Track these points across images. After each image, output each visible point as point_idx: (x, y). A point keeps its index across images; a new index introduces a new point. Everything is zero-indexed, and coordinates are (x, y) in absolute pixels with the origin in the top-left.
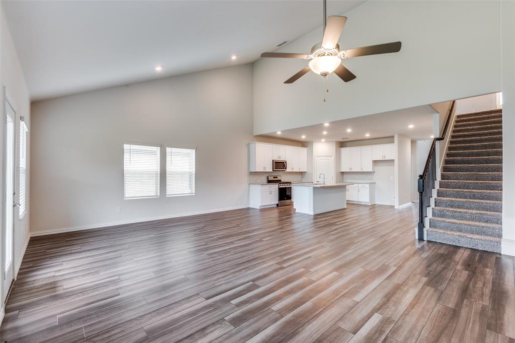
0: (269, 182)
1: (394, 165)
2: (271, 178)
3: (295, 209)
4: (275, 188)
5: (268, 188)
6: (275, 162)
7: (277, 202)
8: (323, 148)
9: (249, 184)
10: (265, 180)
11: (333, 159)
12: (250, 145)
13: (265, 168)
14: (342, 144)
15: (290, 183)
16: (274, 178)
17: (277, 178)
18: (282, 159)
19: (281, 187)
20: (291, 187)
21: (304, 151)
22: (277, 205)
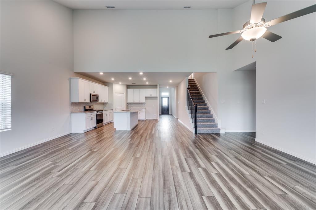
0: (86, 110)
1: (157, 99)
2: (87, 108)
3: (115, 128)
4: (94, 114)
5: (90, 115)
6: (92, 95)
7: (95, 125)
8: (118, 88)
9: (71, 113)
10: (83, 109)
11: (124, 95)
12: (71, 80)
13: (85, 100)
14: (128, 87)
15: (102, 111)
16: (89, 107)
17: (91, 107)
18: (96, 93)
19: (98, 114)
20: (103, 114)
21: (106, 88)
22: (95, 128)
